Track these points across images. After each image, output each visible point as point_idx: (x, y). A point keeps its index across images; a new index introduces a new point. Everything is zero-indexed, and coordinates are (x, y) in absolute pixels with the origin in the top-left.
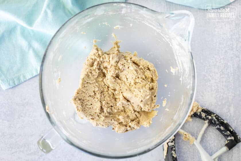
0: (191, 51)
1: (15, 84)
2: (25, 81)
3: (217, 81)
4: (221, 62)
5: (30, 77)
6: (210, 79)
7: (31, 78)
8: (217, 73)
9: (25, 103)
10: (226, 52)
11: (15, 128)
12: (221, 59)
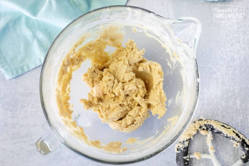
0: (195, 57)
1: (18, 74)
2: (29, 71)
3: (223, 74)
4: (227, 54)
5: (33, 67)
6: (216, 72)
7: (35, 68)
8: (223, 66)
9: (29, 93)
10: (232, 44)
11: (18, 118)
12: (227, 51)
